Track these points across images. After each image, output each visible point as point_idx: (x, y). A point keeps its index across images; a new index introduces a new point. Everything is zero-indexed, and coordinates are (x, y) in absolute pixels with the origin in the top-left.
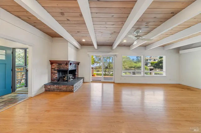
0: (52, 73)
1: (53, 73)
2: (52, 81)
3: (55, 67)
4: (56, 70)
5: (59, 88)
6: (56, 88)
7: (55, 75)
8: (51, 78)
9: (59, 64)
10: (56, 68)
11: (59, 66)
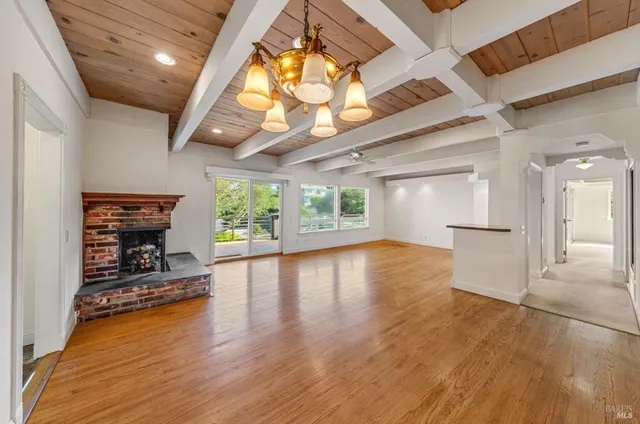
0: (86, 246)
1: (93, 245)
2: (88, 277)
3: (104, 221)
4: (112, 232)
5: (153, 293)
6: (141, 295)
7: (102, 251)
8: (84, 265)
9: (125, 208)
10: (110, 225)
11: (128, 215)
